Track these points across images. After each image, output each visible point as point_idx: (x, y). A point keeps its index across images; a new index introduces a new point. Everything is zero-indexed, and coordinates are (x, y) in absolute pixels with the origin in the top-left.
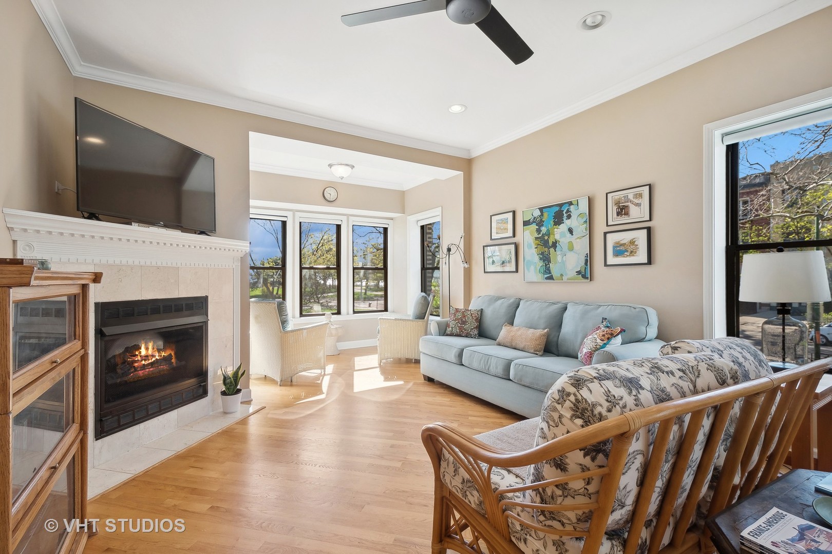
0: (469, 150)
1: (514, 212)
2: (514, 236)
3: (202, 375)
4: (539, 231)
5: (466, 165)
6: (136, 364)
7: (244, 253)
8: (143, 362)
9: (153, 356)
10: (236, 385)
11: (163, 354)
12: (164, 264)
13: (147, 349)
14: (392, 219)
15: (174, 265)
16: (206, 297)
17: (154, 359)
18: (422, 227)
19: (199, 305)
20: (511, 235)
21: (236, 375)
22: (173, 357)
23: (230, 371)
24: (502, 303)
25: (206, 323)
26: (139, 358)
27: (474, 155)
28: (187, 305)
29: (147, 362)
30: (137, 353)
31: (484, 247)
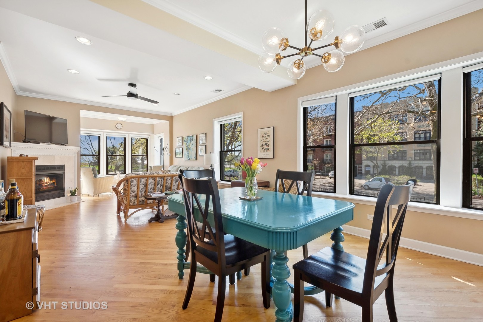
1: (182, 137)
3: (63, 189)
4: (187, 144)
5: (171, 118)
6: (43, 185)
7: (78, 151)
8: (45, 184)
9: (49, 182)
10: (75, 193)
11: (52, 182)
12: (50, 155)
13: (47, 180)
14: (149, 135)
15: (53, 155)
16: (64, 165)
17: (49, 183)
19: (62, 167)
20: (181, 145)
21: (75, 191)
22: (55, 183)
23: (73, 190)
25: (64, 173)
26: (44, 183)
27: (174, 115)
28: (57, 167)
29: (47, 184)
30: (44, 181)
31: (175, 148)
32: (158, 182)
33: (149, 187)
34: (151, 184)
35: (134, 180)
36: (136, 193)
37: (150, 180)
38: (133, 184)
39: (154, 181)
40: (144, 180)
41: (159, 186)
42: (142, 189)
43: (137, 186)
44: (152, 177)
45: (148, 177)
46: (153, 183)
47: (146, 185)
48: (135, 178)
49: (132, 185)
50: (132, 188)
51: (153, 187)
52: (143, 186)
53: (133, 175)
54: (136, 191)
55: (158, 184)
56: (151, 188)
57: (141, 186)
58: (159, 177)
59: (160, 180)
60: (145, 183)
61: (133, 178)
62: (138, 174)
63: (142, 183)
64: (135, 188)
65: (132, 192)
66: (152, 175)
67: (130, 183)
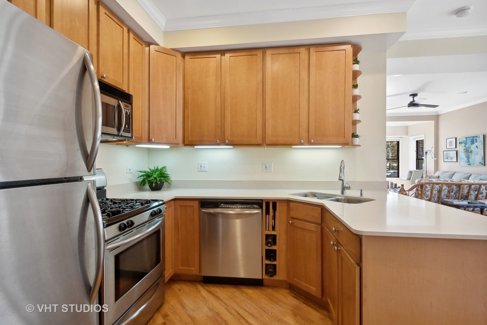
0: (437, 112)
1: (456, 138)
2: (456, 147)
4: (465, 146)
5: (436, 118)
14: (402, 137)
18: (417, 141)
24: (447, 174)
27: (439, 114)
31: (443, 151)
32: (453, 189)
33: (443, 194)
34: (444, 191)
35: (428, 186)
36: (429, 198)
37: (445, 187)
38: (427, 189)
39: (448, 188)
40: (437, 187)
41: (453, 194)
42: (435, 195)
43: (430, 191)
44: (446, 184)
45: (442, 184)
46: (446, 190)
47: (440, 191)
48: (429, 184)
49: (425, 190)
50: (426, 193)
51: (446, 194)
52: (437, 192)
53: (426, 181)
54: (429, 196)
55: (452, 192)
56: (444, 195)
57: (435, 192)
58: (454, 184)
59: (455, 187)
60: (438, 189)
61: (427, 183)
62: (431, 181)
63: (436, 189)
64: (429, 193)
65: (425, 197)
66: (446, 182)
67: (424, 188)
